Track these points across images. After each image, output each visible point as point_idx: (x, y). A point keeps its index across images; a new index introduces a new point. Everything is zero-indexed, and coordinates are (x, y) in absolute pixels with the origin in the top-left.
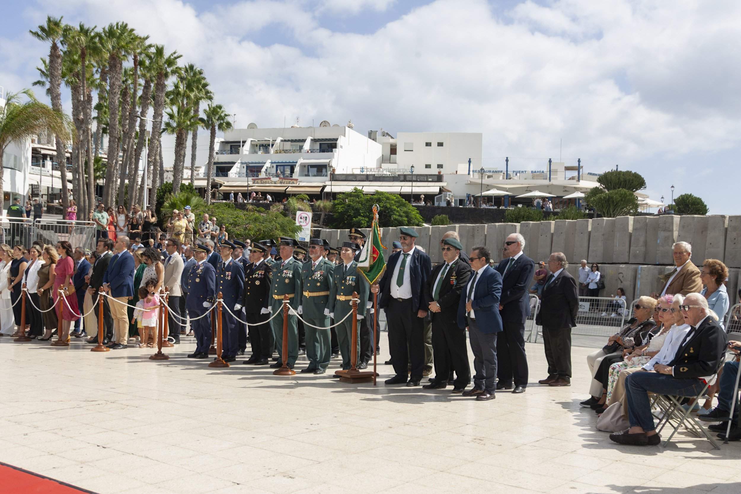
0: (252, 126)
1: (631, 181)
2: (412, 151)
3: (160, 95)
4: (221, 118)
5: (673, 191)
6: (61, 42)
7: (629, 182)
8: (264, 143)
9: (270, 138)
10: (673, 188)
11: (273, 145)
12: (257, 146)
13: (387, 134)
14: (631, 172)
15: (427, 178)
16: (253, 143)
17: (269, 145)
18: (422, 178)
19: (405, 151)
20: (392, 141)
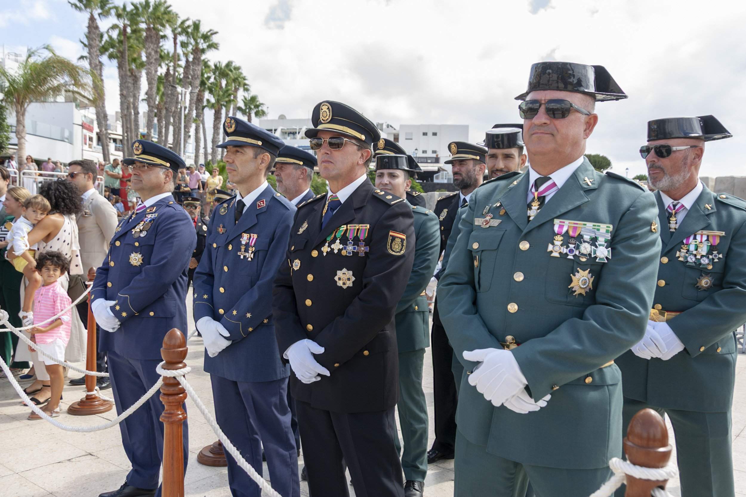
0: (282, 117)
1: (600, 162)
2: (412, 139)
3: (197, 69)
4: (257, 106)
5: (627, 173)
6: (99, 14)
7: (599, 163)
8: (292, 131)
9: (296, 126)
10: (627, 170)
11: (299, 133)
12: (286, 133)
13: (391, 126)
14: (599, 155)
15: (427, 160)
16: (283, 131)
17: (296, 133)
18: (422, 160)
19: (406, 139)
20: (394, 132)
